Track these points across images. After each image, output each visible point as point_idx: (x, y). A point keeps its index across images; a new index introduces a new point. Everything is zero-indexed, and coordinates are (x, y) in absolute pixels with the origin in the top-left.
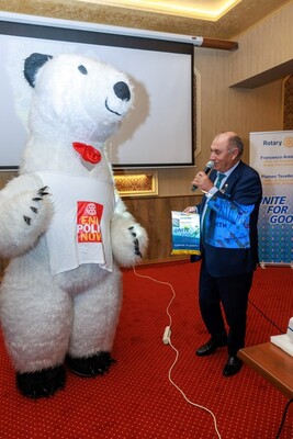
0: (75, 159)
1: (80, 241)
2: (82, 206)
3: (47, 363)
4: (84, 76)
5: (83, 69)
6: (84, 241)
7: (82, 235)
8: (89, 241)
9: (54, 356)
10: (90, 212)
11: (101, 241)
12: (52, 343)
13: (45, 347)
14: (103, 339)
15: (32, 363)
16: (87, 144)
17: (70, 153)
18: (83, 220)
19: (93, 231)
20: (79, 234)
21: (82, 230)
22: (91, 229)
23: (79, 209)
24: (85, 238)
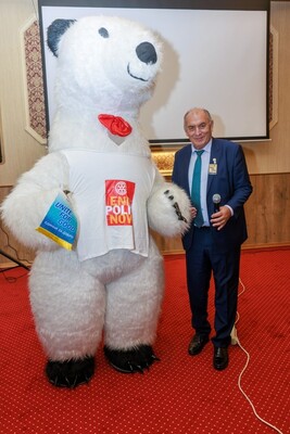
0: (102, 133)
1: (109, 224)
2: (110, 184)
3: (76, 354)
4: (105, 40)
5: (104, 32)
6: (114, 224)
7: (112, 217)
8: (119, 224)
9: (84, 348)
10: (120, 192)
11: (131, 224)
12: (80, 333)
13: (73, 337)
14: (143, 330)
15: (61, 353)
16: (115, 115)
17: (96, 127)
18: (112, 201)
19: (123, 213)
20: (108, 217)
21: (111, 213)
22: (121, 210)
23: (107, 189)
24: (115, 220)
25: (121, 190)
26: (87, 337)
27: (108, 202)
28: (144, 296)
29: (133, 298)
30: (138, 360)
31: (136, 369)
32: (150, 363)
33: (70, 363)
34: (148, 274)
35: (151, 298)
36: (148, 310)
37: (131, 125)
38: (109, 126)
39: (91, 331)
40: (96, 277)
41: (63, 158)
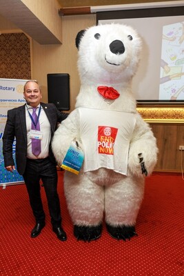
1: (99, 152)
4: (98, 40)
6: (102, 153)
7: (101, 149)
8: (105, 153)
14: (124, 218)
15: (77, 221)
16: (109, 86)
17: (97, 94)
18: (102, 139)
19: (107, 147)
20: (99, 148)
21: (100, 146)
22: (106, 145)
23: (99, 131)
24: (102, 151)
25: (108, 132)
26: (91, 215)
27: (99, 140)
28: (125, 198)
30: (123, 233)
31: (121, 237)
32: (131, 236)
33: (85, 228)
34: (128, 185)
36: (127, 207)
37: (120, 92)
38: (103, 93)
39: (94, 212)
40: (93, 182)
41: (78, 112)
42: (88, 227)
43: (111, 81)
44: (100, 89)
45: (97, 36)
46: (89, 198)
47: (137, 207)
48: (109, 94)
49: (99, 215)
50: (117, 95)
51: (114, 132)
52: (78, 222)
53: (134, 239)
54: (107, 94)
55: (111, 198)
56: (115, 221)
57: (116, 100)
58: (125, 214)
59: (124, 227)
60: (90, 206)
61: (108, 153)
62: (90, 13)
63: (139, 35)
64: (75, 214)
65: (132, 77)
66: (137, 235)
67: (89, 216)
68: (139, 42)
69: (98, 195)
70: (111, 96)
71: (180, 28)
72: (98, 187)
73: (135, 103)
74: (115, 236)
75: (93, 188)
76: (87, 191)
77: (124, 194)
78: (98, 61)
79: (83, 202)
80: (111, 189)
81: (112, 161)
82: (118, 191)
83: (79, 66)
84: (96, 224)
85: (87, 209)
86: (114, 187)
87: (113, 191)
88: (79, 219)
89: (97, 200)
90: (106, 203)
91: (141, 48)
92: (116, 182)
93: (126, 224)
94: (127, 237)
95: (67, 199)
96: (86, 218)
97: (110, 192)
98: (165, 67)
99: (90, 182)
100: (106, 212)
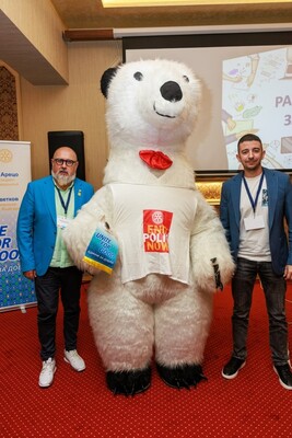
1: (146, 250)
3: (128, 366)
4: (138, 83)
6: (151, 250)
7: (149, 244)
8: (155, 250)
9: (134, 361)
11: (168, 251)
12: (127, 347)
14: (187, 352)
15: (113, 364)
16: (156, 150)
17: (138, 162)
18: (149, 229)
19: (158, 241)
20: (146, 244)
21: (148, 240)
22: (157, 238)
23: (145, 218)
24: (152, 247)
25: (158, 219)
26: (136, 351)
27: (145, 231)
28: (187, 321)
29: (176, 322)
30: (185, 377)
31: (183, 385)
32: (198, 381)
33: (125, 374)
34: (191, 300)
35: (193, 323)
37: (172, 159)
38: (148, 160)
39: (139, 346)
40: (138, 298)
41: (110, 190)
42: (131, 372)
43: (160, 142)
44: (144, 155)
45: (138, 76)
46: (132, 324)
47: (205, 334)
48: (157, 162)
49: (147, 350)
50: (169, 163)
51: (167, 217)
52: (115, 366)
53: (201, 385)
54: (154, 162)
55: (166, 322)
56: (173, 358)
57: (168, 171)
58: (188, 346)
59: (187, 367)
60: (133, 337)
61: (161, 251)
62: (112, 38)
63: (197, 77)
64: (110, 352)
65: (188, 135)
66: (206, 379)
67: (133, 354)
68: (199, 86)
69: (146, 319)
70: (160, 165)
71: (247, 65)
72: (146, 306)
73: (193, 175)
74: (173, 383)
75: (138, 308)
76: (129, 313)
77: (186, 314)
78: (141, 112)
79: (123, 332)
80: (166, 308)
81: (168, 261)
82: (176, 310)
83: (109, 121)
84: (143, 366)
85: (129, 343)
86: (170, 305)
87: (167, 311)
88: (117, 360)
89: (144, 327)
90: (157, 331)
91: (200, 94)
92: (173, 295)
93: (190, 362)
94: (191, 383)
95: (95, 330)
96: (128, 358)
97: (164, 313)
98: (229, 120)
99: (133, 299)
100: (158, 345)
